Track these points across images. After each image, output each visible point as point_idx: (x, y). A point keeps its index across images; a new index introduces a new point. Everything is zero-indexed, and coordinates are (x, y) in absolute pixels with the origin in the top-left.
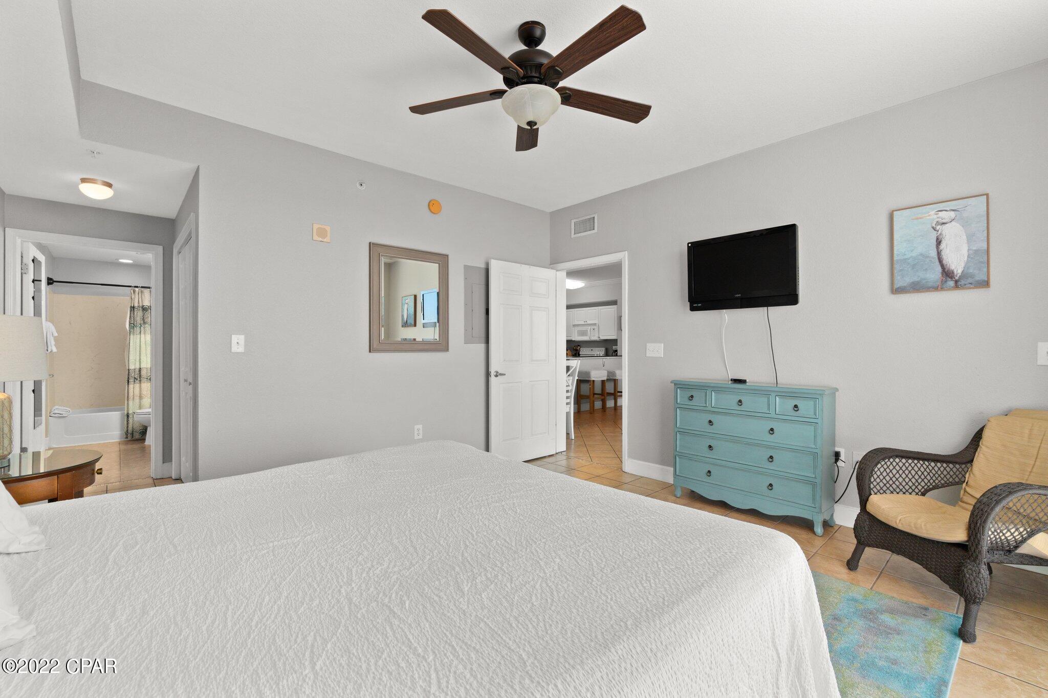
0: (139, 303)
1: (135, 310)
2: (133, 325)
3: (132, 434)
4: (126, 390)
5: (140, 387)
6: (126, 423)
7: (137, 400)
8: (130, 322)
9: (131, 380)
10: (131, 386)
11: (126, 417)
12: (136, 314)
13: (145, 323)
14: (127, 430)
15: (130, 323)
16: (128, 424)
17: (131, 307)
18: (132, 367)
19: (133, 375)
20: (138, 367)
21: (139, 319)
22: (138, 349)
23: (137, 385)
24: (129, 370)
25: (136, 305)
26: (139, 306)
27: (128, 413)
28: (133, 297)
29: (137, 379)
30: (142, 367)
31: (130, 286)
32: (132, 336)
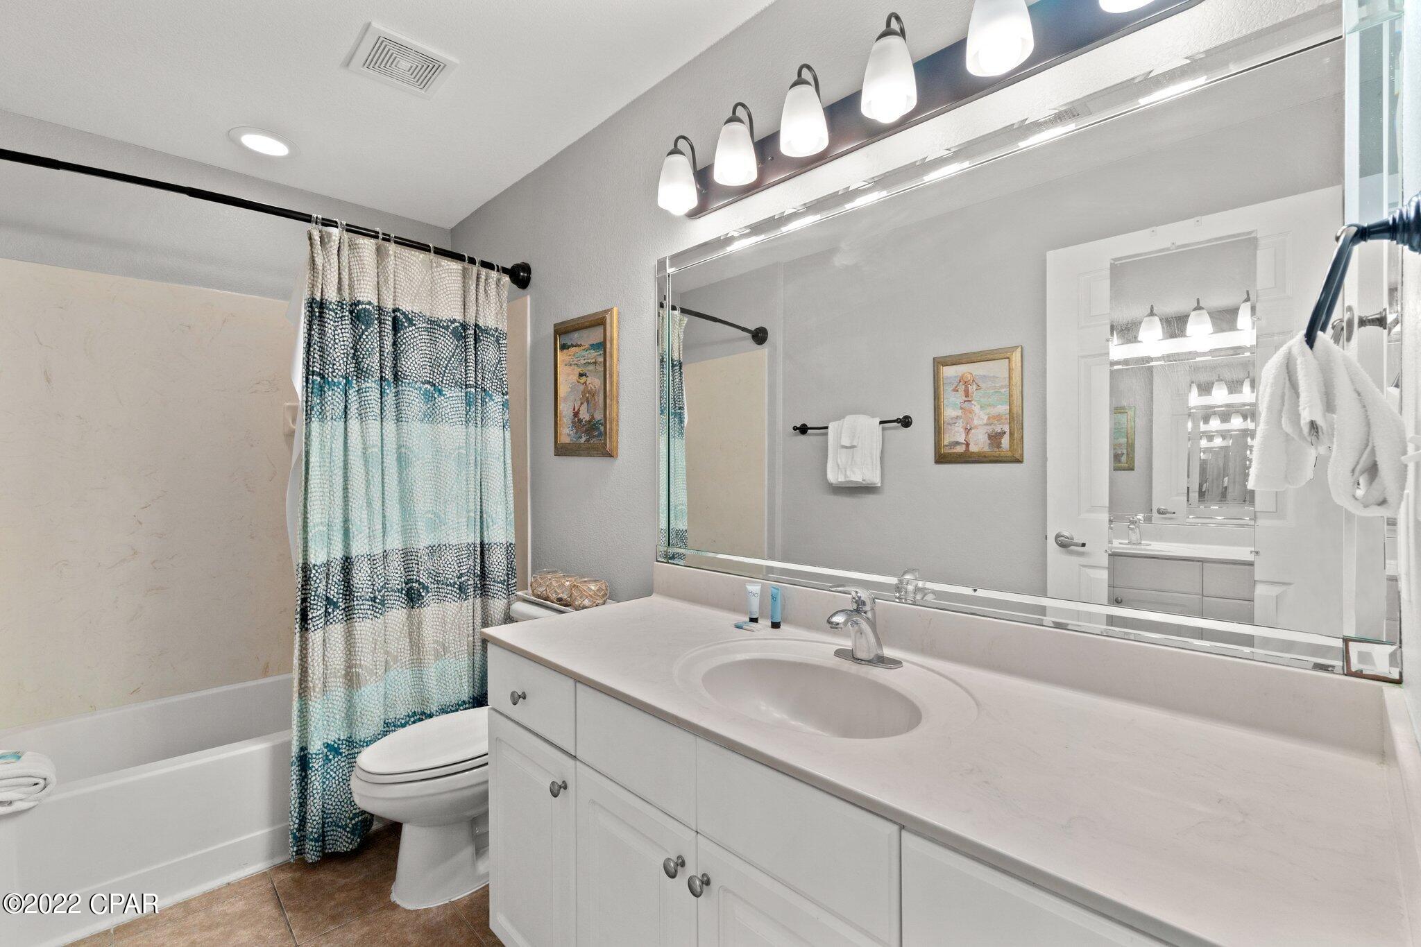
0: (340, 289)
1: (329, 315)
2: (317, 380)
3: (322, 837)
4: (296, 653)
5: (349, 636)
6: (294, 791)
7: (338, 690)
8: (307, 365)
9: (316, 612)
10: (315, 637)
11: (295, 768)
12: (329, 331)
13: (361, 372)
14: (303, 821)
15: (308, 372)
16: (303, 804)
17: (311, 303)
18: (317, 557)
19: (321, 590)
20: (338, 553)
21: (339, 353)
22: (339, 480)
23: (337, 630)
24: (306, 568)
25: (332, 296)
26: (341, 304)
27: (303, 749)
28: (319, 261)
29: (335, 605)
30: (354, 553)
31: (306, 218)
32: (315, 425)
